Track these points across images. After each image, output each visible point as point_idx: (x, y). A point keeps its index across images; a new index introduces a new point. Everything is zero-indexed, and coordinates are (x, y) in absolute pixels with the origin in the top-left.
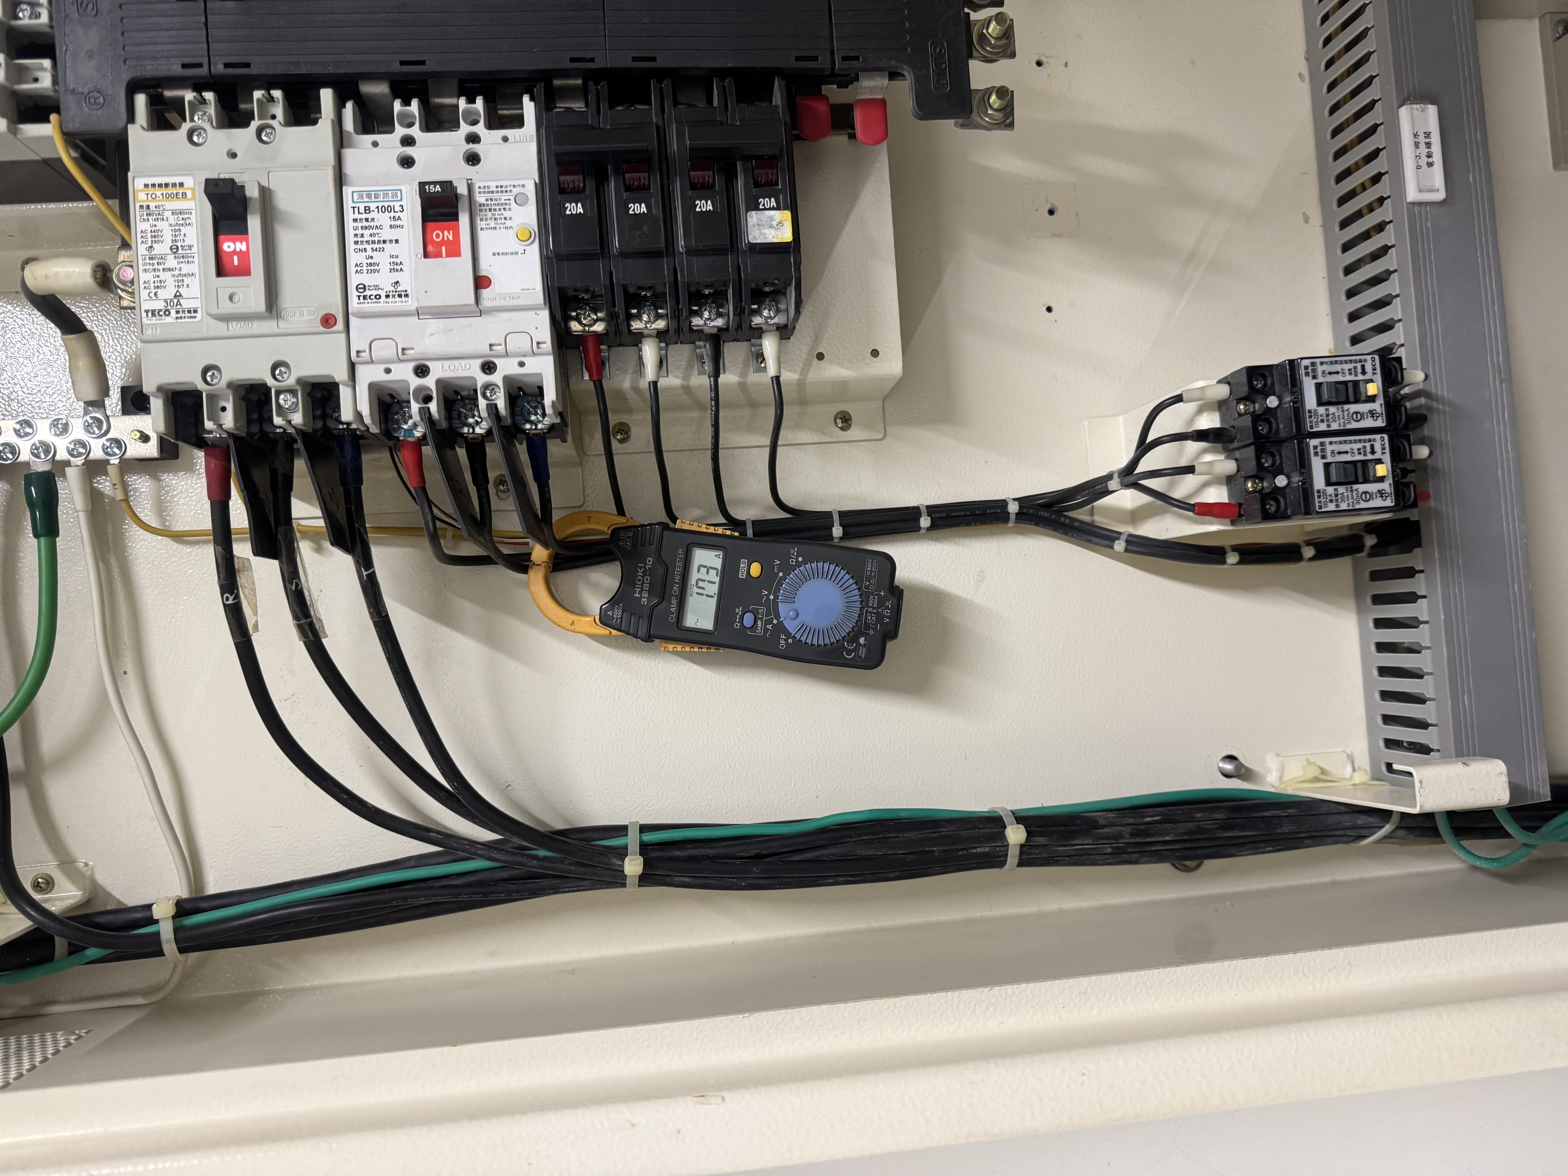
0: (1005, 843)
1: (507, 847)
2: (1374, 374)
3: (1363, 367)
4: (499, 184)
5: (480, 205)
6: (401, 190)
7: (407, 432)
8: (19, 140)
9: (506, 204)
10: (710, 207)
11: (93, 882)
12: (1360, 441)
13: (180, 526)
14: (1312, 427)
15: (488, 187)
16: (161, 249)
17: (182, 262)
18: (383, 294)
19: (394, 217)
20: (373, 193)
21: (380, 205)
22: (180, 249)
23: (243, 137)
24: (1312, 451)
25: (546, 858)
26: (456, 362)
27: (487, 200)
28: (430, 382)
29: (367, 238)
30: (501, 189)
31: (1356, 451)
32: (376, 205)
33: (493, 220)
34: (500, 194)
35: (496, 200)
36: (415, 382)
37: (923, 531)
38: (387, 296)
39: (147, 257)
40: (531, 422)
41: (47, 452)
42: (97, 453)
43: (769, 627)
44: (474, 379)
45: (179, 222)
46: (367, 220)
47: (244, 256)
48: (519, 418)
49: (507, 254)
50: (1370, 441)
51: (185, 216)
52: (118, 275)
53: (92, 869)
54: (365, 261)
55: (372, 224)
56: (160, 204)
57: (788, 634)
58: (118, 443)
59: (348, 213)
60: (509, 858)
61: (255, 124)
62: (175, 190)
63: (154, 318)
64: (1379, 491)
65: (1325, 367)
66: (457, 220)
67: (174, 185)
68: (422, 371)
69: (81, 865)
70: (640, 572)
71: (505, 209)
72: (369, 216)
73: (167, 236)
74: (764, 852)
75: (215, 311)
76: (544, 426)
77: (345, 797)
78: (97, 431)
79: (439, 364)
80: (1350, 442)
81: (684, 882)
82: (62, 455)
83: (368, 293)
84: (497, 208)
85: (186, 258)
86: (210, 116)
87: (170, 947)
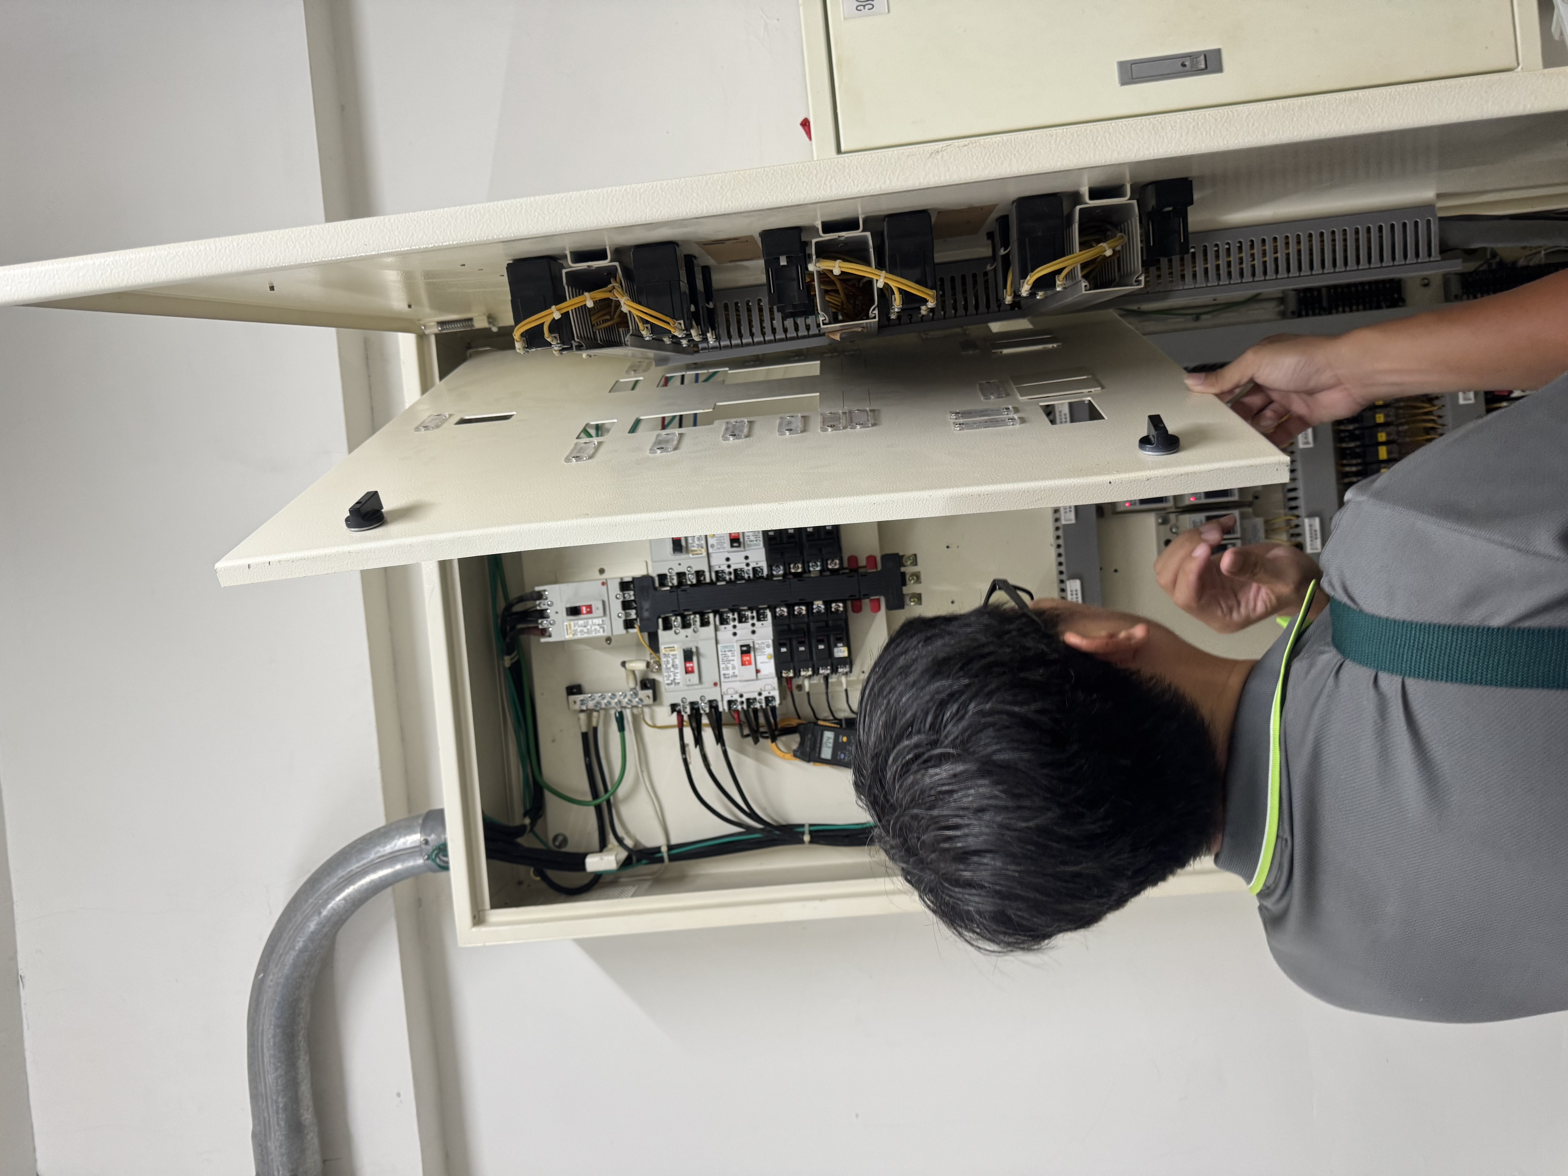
1: (766, 829)
5: (757, 649)
6: (734, 644)
7: (736, 708)
9: (764, 648)
10: (823, 647)
15: (759, 643)
18: (730, 676)
19: (732, 654)
20: (726, 646)
21: (728, 650)
22: (674, 665)
23: (689, 631)
25: (777, 834)
26: (751, 693)
28: (744, 699)
29: (725, 660)
33: (760, 653)
34: (762, 643)
36: (739, 699)
39: (666, 668)
41: (620, 703)
42: (634, 703)
44: (756, 697)
45: (674, 658)
48: (768, 705)
49: (765, 663)
54: (725, 666)
55: (726, 655)
56: (669, 653)
59: (719, 652)
60: (767, 834)
61: (692, 626)
66: (751, 654)
67: (672, 647)
68: (741, 696)
69: (635, 834)
70: (805, 739)
75: (685, 684)
76: (776, 707)
77: (717, 814)
78: (634, 696)
79: (745, 693)
81: (823, 843)
82: (624, 704)
83: (726, 676)
85: (676, 669)
86: (680, 625)
87: (666, 860)
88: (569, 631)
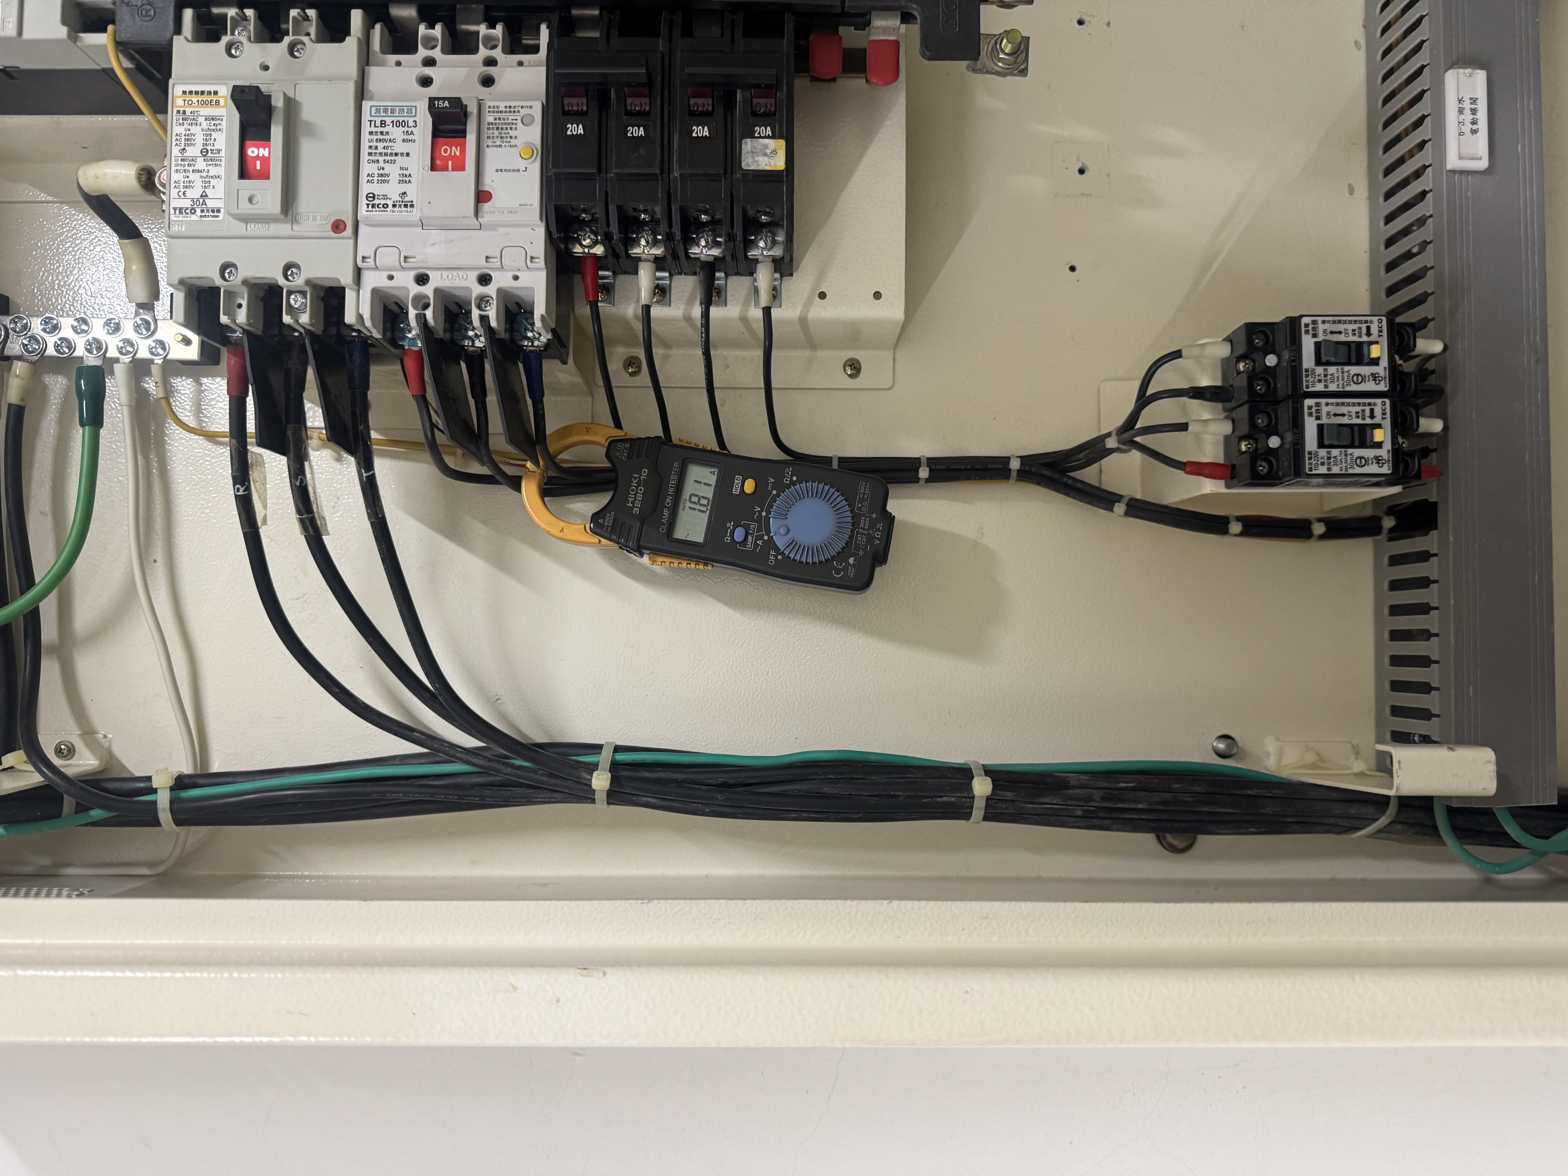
0: (971, 795)
1: (487, 754)
2: (1380, 336)
3: (1368, 328)
4: (508, 104)
5: (489, 124)
6: (415, 107)
7: (411, 341)
8: (78, 46)
9: (513, 124)
10: (706, 133)
11: (110, 753)
12: (1359, 404)
14: (1307, 387)
15: (498, 107)
16: (193, 151)
17: (210, 165)
18: (390, 203)
19: (407, 132)
20: (390, 108)
21: (395, 119)
22: (210, 152)
24: (1306, 411)
25: (521, 768)
26: (455, 273)
27: (495, 119)
28: (428, 290)
29: (381, 150)
30: (510, 110)
31: (1354, 415)
32: (392, 119)
33: (499, 139)
34: (508, 114)
35: (504, 119)
36: (415, 289)
37: (922, 482)
38: (394, 206)
39: (180, 158)
40: (528, 338)
41: (99, 349)
42: (143, 353)
43: (760, 545)
44: (469, 290)
45: (211, 128)
46: (382, 133)
47: (265, 161)
48: (518, 334)
49: (509, 171)
50: (1370, 404)
51: (217, 122)
52: (159, 178)
53: (110, 741)
54: (376, 172)
55: (386, 137)
56: (195, 109)
57: (778, 553)
58: (162, 344)
59: (365, 125)
60: (486, 764)
61: (287, 40)
62: (209, 97)
63: (181, 216)
64: (1376, 458)
65: (1326, 326)
66: (465, 137)
67: (209, 93)
68: (422, 279)
69: (101, 736)
71: (511, 129)
72: (384, 130)
73: (199, 140)
74: (731, 781)
75: (234, 210)
76: (539, 343)
77: (337, 690)
78: (144, 332)
79: (438, 273)
80: (1348, 405)
81: (650, 802)
82: (112, 353)
83: (376, 202)
84: (504, 126)
86: (249, 31)
87: (165, 816)
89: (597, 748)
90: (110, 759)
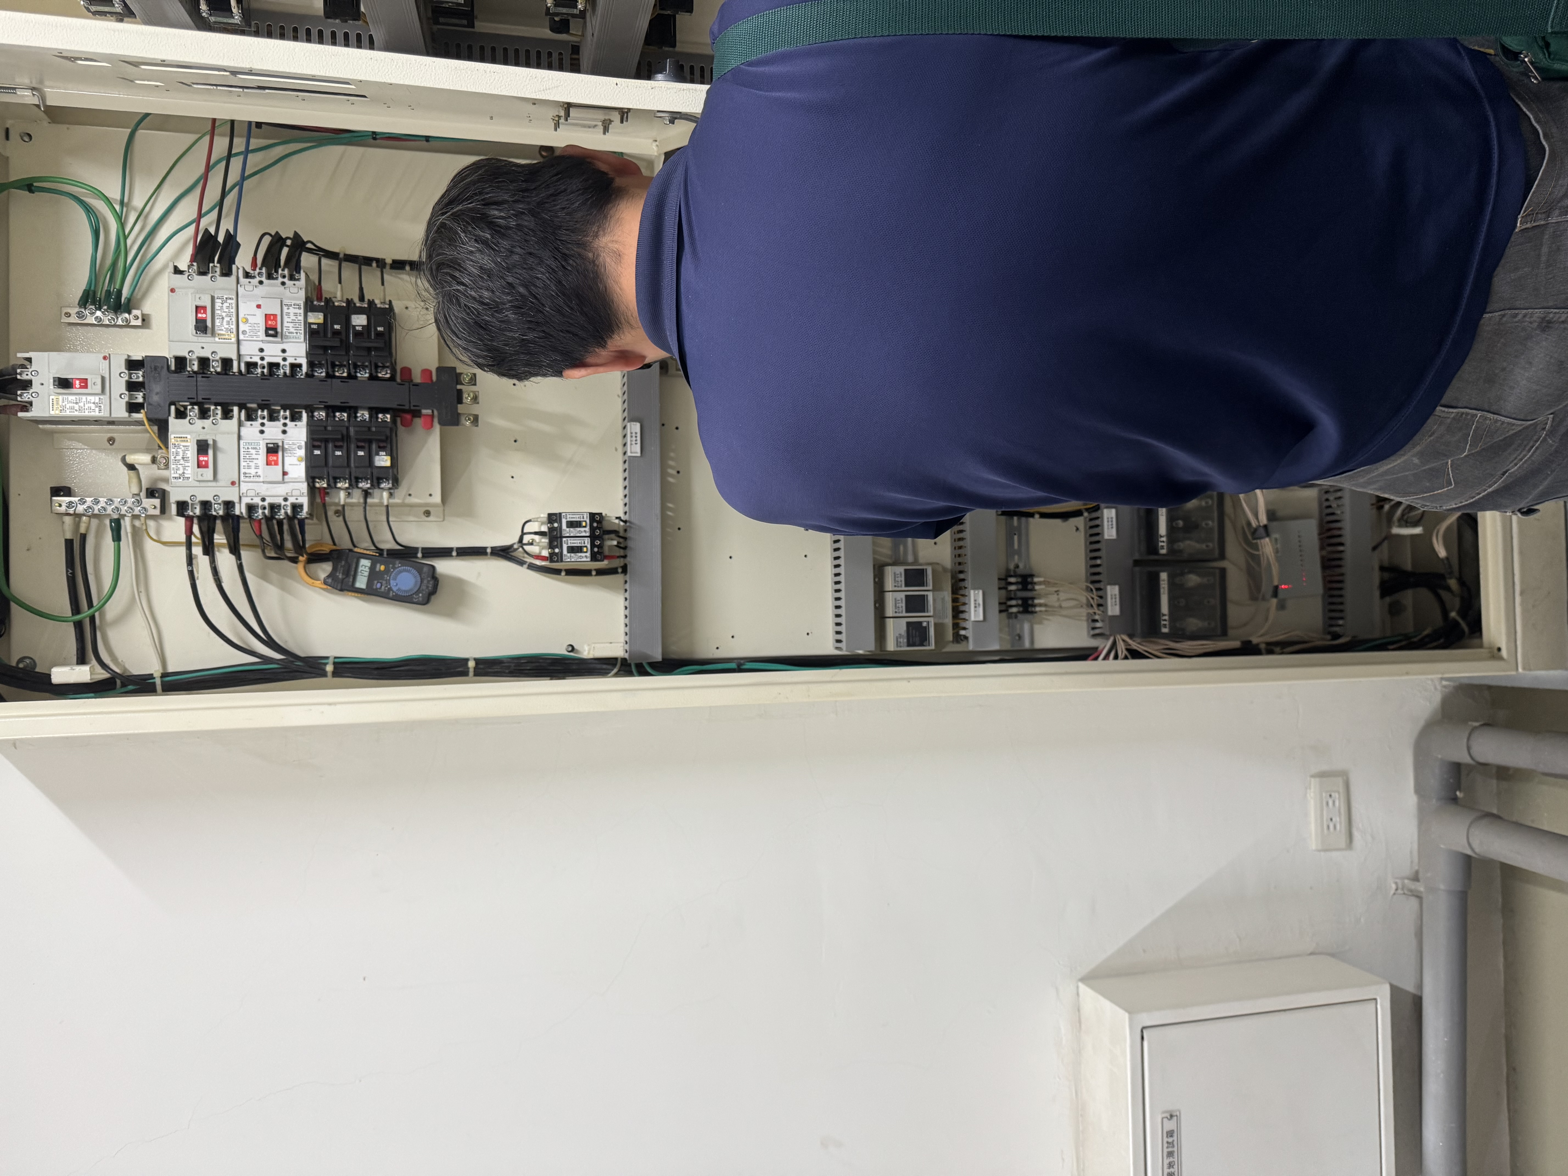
0: (468, 668)
1: (288, 661)
2: (587, 521)
3: (583, 518)
5: (286, 449)
6: (260, 442)
7: (257, 517)
8: (131, 418)
10: (363, 453)
12: (580, 540)
13: (164, 539)
14: (565, 534)
15: (289, 443)
17: (185, 462)
18: (252, 476)
19: (257, 452)
20: (250, 443)
22: (186, 458)
23: (207, 423)
24: (564, 542)
25: (302, 666)
26: (275, 498)
27: (288, 447)
28: (266, 504)
29: (248, 457)
30: (294, 444)
31: (578, 543)
32: (251, 447)
33: (290, 454)
35: (291, 447)
36: (261, 503)
37: (454, 557)
39: (174, 460)
40: (299, 517)
41: (118, 511)
43: (387, 588)
44: (280, 502)
45: (186, 450)
48: (295, 515)
49: (294, 465)
51: (188, 449)
53: (123, 661)
54: (246, 465)
56: (179, 443)
57: (393, 592)
58: (144, 509)
59: (241, 449)
60: (285, 664)
61: (212, 418)
62: (184, 439)
63: (175, 480)
64: (586, 555)
65: (569, 516)
66: (278, 454)
67: (184, 437)
68: (263, 500)
70: (339, 566)
71: (294, 450)
72: (249, 450)
73: (181, 454)
75: (197, 479)
76: (303, 517)
77: (226, 639)
78: (137, 504)
79: (269, 498)
80: (577, 540)
81: (348, 676)
82: (123, 512)
83: (247, 475)
84: (292, 450)
85: (187, 461)
86: (196, 415)
87: (159, 687)
88: (55, 406)
89: (327, 658)
90: (125, 670)
